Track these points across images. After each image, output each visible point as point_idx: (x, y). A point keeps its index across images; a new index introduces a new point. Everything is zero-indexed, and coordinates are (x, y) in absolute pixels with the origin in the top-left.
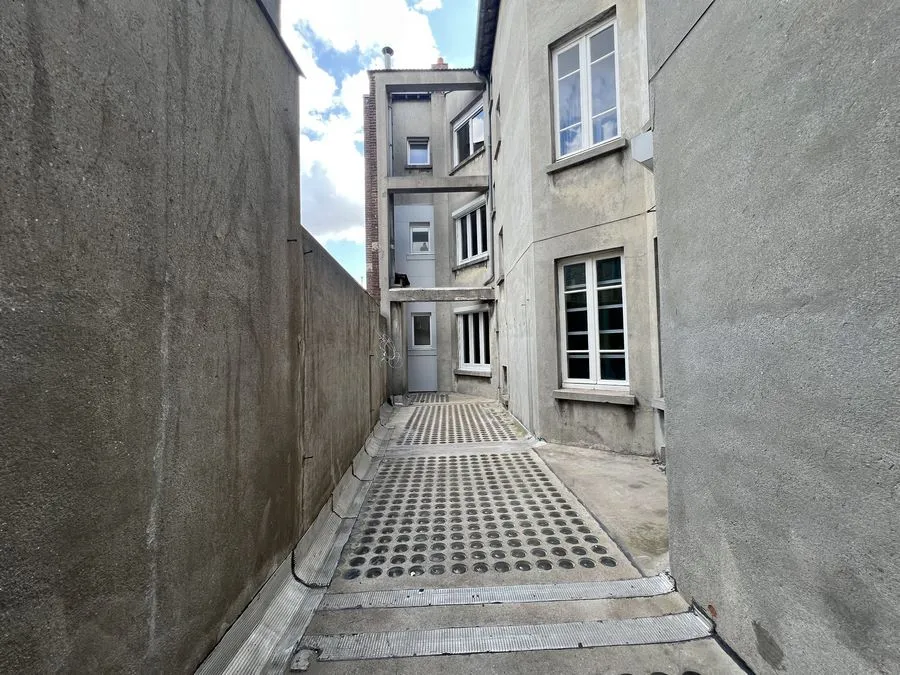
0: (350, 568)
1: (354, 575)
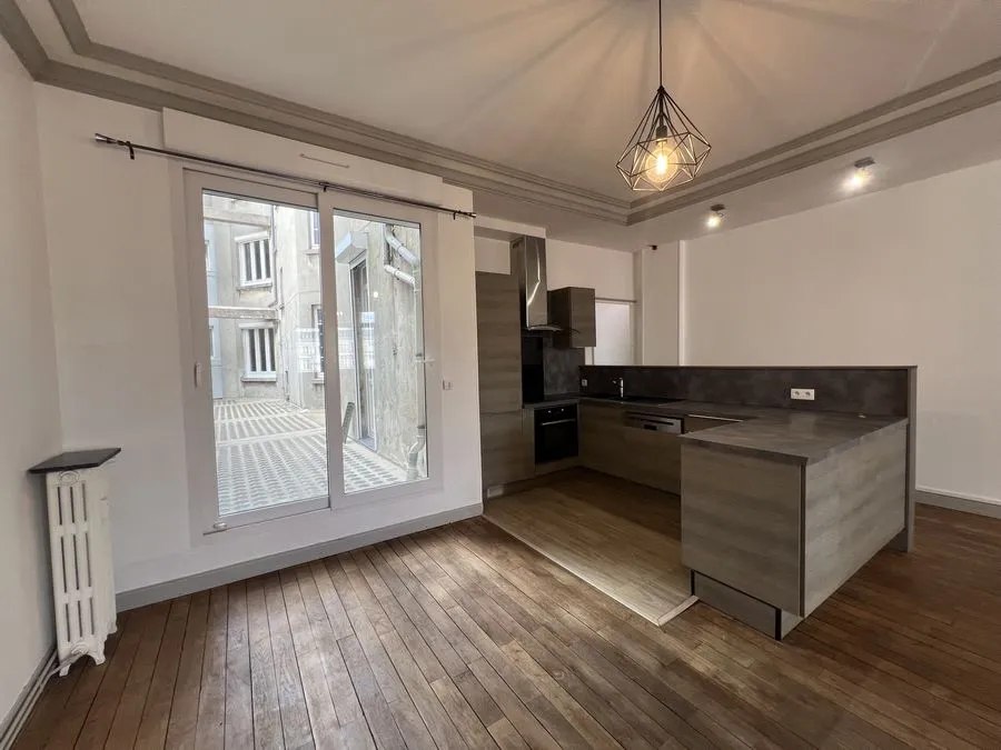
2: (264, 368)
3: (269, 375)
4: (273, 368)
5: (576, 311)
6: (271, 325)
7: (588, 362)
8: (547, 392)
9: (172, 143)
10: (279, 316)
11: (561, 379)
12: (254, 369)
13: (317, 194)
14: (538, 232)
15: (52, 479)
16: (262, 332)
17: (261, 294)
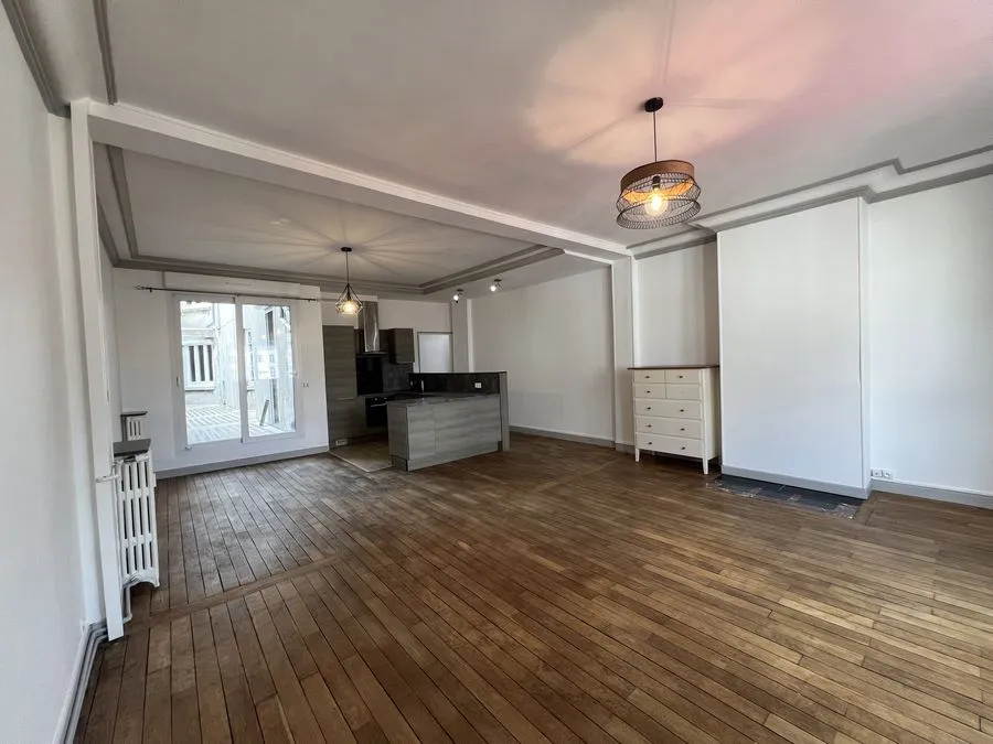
2: (203, 379)
3: (207, 384)
4: (211, 378)
5: (398, 342)
6: (209, 342)
7: (416, 371)
8: (385, 389)
9: (168, 285)
10: (216, 334)
11: (396, 382)
12: (194, 379)
13: (236, 297)
14: (373, 298)
15: (128, 418)
16: (201, 348)
17: (199, 316)
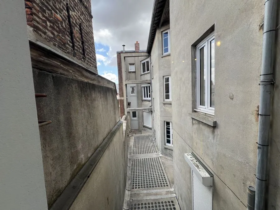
0: (132, 187)
1: (133, 188)
